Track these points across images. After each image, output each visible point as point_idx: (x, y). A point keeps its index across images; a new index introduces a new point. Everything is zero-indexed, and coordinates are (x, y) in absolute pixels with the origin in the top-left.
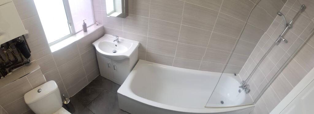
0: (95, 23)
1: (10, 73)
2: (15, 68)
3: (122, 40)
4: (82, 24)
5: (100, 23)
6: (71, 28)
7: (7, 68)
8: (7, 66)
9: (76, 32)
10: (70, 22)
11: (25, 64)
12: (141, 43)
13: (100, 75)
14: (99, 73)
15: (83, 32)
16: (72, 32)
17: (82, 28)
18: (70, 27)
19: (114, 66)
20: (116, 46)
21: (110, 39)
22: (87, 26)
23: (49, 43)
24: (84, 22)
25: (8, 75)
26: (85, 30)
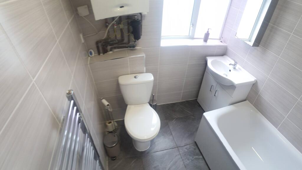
0: (220, 39)
1: (111, 52)
2: (119, 48)
3: (240, 69)
4: (206, 32)
5: (225, 42)
6: (191, 30)
7: (110, 45)
8: (111, 43)
9: (195, 37)
10: (194, 24)
11: (130, 47)
12: (258, 81)
13: (196, 100)
14: (197, 96)
15: (203, 40)
16: (190, 34)
17: (203, 36)
18: (191, 28)
19: (216, 91)
20: (230, 71)
21: (227, 61)
22: (210, 37)
23: (162, 36)
24: (208, 31)
25: (108, 53)
26: (206, 39)
